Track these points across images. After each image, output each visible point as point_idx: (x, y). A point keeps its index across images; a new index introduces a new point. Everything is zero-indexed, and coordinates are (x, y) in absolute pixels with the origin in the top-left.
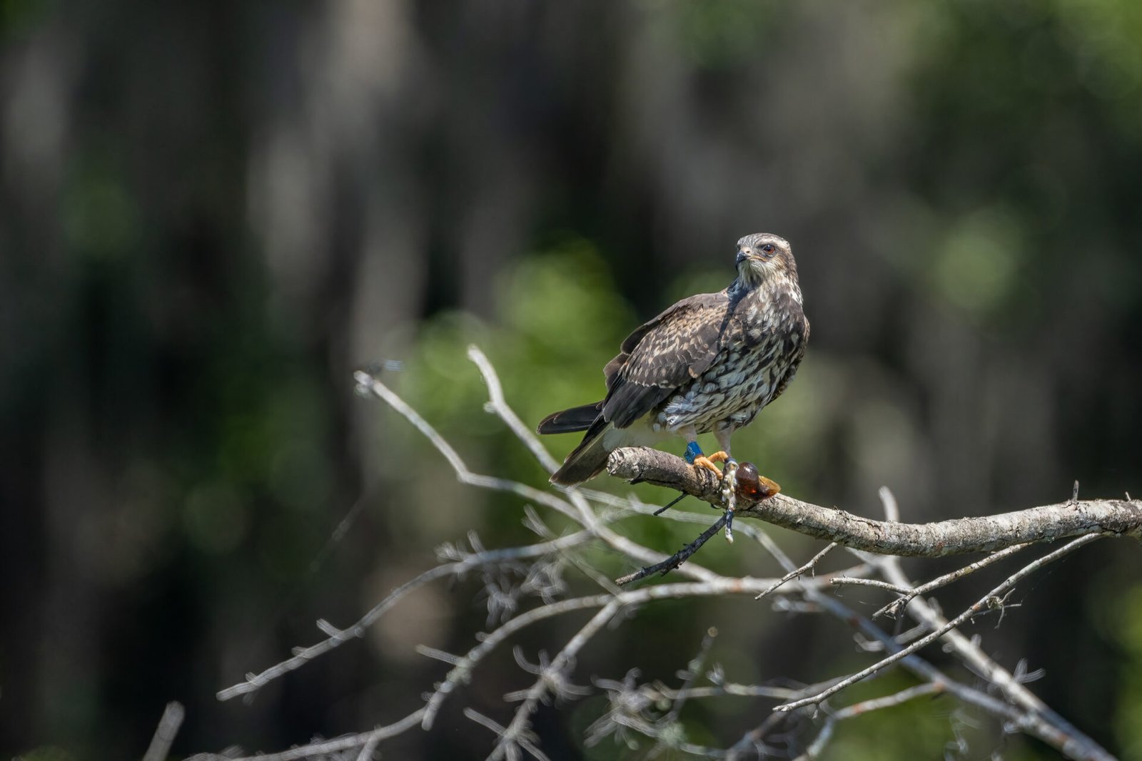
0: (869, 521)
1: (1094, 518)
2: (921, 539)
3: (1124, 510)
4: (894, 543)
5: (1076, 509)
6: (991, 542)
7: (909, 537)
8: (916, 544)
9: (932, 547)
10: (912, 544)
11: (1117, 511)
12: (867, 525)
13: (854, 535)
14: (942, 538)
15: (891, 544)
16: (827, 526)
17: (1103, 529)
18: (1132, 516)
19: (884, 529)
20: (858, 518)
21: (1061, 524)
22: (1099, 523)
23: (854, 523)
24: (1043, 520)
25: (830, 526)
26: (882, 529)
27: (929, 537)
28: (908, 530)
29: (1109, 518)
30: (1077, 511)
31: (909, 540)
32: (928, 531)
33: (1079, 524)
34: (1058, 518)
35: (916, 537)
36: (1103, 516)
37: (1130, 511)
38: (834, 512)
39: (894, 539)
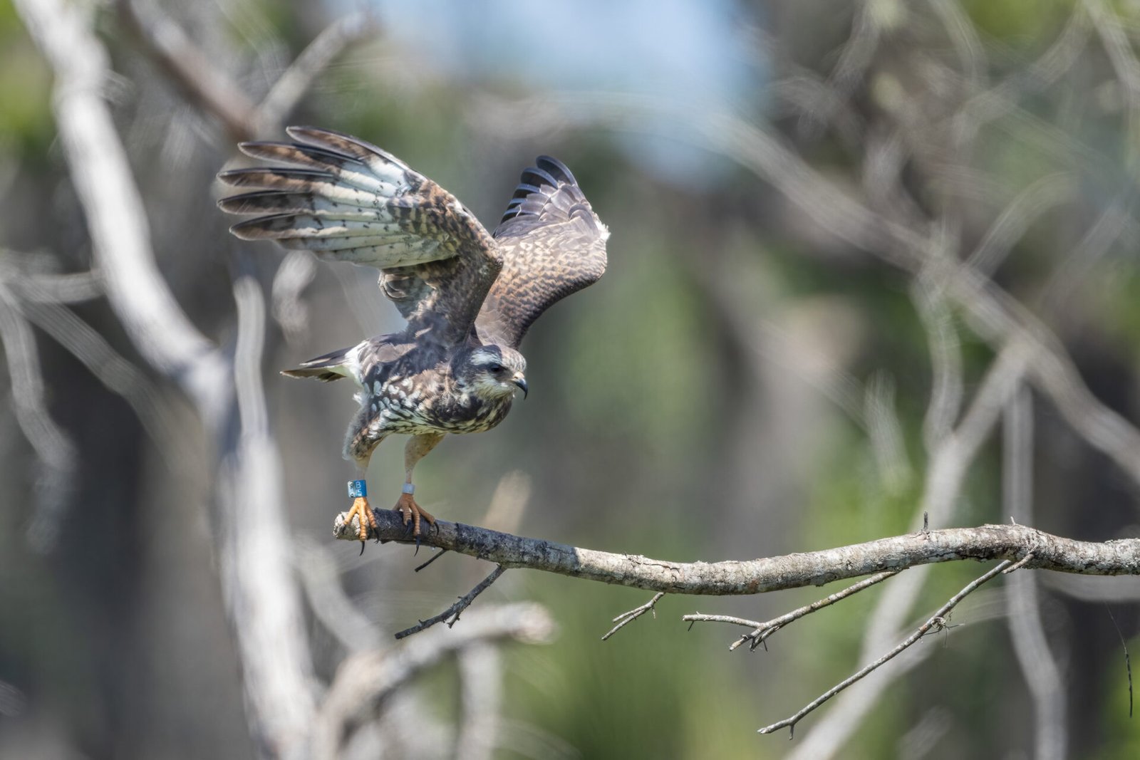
0: (664, 563)
1: (947, 547)
2: (728, 578)
3: (987, 536)
4: (695, 584)
5: (925, 539)
6: (818, 576)
7: (713, 577)
8: (723, 584)
9: (744, 586)
10: (718, 584)
11: (979, 537)
12: (662, 569)
13: (645, 579)
14: (755, 575)
15: (693, 586)
16: (612, 572)
17: (962, 556)
18: (997, 542)
19: (684, 570)
20: (652, 562)
21: (904, 554)
22: (954, 551)
23: (645, 567)
24: (882, 551)
25: (615, 571)
26: (681, 571)
27: (739, 575)
28: (713, 570)
29: (967, 545)
30: (926, 541)
31: (714, 580)
32: (739, 569)
33: (929, 553)
34: (901, 549)
35: (723, 576)
36: (959, 544)
37: (995, 537)
38: (624, 557)
39: (696, 580)
